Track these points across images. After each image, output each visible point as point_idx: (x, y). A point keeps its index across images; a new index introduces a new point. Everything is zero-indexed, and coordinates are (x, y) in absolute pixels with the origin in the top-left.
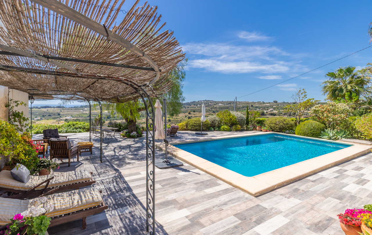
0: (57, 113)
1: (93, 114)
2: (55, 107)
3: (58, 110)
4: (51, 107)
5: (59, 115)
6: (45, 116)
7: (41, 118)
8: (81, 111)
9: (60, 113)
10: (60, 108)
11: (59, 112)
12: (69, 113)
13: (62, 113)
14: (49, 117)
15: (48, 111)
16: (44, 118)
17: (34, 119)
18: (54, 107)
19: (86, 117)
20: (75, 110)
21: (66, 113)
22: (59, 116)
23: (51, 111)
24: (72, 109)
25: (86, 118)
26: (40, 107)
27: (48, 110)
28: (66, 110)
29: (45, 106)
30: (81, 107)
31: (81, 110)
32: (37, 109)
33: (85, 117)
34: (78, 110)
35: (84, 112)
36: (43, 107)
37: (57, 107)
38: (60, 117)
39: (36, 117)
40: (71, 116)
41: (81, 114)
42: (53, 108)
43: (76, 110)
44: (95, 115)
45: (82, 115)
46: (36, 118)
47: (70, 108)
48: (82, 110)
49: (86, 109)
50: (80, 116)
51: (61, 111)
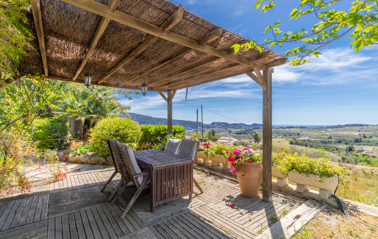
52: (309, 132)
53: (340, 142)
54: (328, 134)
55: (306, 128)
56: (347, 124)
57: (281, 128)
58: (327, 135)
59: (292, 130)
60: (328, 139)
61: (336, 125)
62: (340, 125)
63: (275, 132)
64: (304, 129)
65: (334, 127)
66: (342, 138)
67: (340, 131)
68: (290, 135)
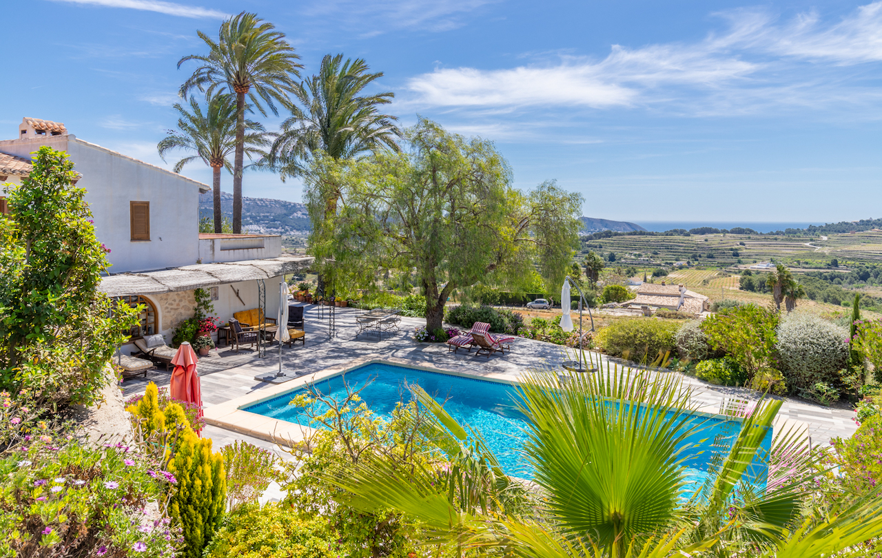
0: (732, 249)
1: (849, 259)
2: (728, 232)
3: (732, 241)
4: (716, 231)
5: (736, 255)
6: (700, 256)
7: (688, 263)
8: (808, 244)
9: (740, 249)
10: (740, 236)
11: (736, 247)
12: (765, 250)
13: (745, 251)
14: (710, 260)
15: (706, 243)
16: (696, 263)
17: (672, 264)
18: (725, 232)
19: (822, 265)
20: (787, 240)
21: (757, 250)
22: (734, 260)
23: (715, 242)
24: (776, 239)
25: (821, 271)
26: (690, 231)
27: (706, 240)
28: (758, 240)
29: (702, 229)
30: (809, 230)
31: (806, 241)
32: (681, 237)
33: (819, 266)
34: (798, 241)
35: (818, 249)
36: (696, 232)
37: (732, 232)
38: (739, 262)
39: (677, 260)
40: (772, 260)
41: (804, 256)
42: (722, 235)
43: (790, 240)
44: (857, 263)
45: (807, 260)
46: (677, 262)
47: (772, 234)
48: (812, 240)
49: (825, 238)
50: (798, 262)
51: (744, 245)
52: (764, 245)
53: (864, 277)
54: (826, 250)
55: (751, 231)
56: (865, 219)
57: (676, 232)
58: (823, 256)
59: (714, 240)
60: (829, 266)
61: (836, 222)
62: (847, 224)
63: (662, 245)
64: (747, 236)
65: (828, 228)
66: (867, 265)
67: (853, 241)
68: (710, 256)
